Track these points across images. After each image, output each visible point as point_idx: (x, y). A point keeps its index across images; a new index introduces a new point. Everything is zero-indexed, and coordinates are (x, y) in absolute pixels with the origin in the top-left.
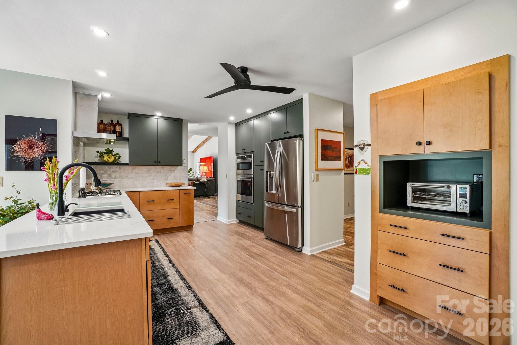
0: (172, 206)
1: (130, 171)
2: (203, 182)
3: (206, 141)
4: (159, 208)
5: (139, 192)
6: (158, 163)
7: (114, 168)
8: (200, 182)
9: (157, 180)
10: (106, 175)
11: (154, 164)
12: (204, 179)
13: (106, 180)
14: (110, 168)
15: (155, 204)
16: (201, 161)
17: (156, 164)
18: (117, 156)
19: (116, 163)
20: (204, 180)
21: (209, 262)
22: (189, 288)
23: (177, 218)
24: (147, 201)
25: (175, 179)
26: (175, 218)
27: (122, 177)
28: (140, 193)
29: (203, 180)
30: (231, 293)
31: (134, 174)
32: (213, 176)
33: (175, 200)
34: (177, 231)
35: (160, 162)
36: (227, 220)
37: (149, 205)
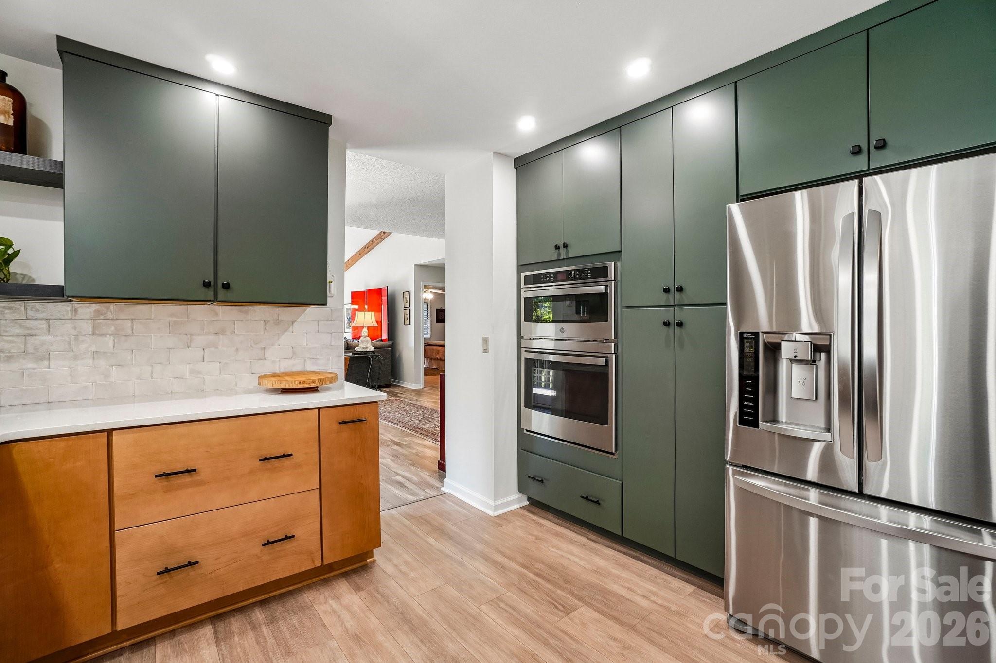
0: (283, 481)
1: (86, 326)
2: (362, 353)
3: (366, 250)
4: (223, 498)
5: (109, 432)
6: (221, 293)
8: (354, 353)
9: (220, 362)
11: (203, 293)
12: (364, 345)
15: (201, 484)
16: (354, 300)
17: (210, 295)
20: (367, 347)
23: (307, 530)
24: (156, 476)
25: (294, 355)
26: (297, 532)
27: (41, 356)
28: (115, 437)
29: (363, 348)
31: (110, 341)
32: (385, 336)
33: (298, 457)
34: (310, 582)
35: (226, 287)
36: (492, 503)
37: (167, 490)
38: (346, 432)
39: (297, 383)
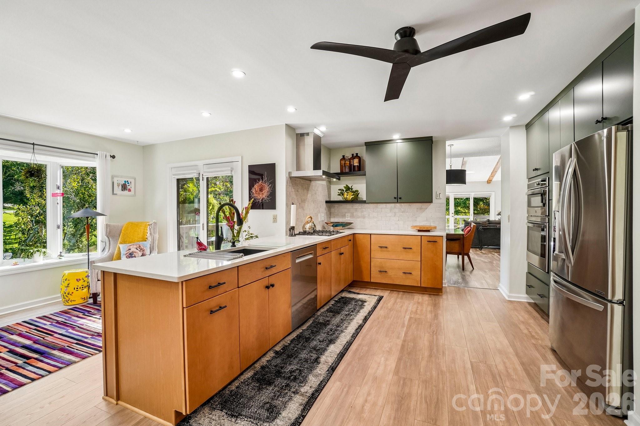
0: (409, 256)
1: (372, 210)
4: (393, 257)
5: (371, 234)
7: (356, 206)
9: (403, 221)
10: (349, 214)
11: (394, 200)
13: (349, 219)
14: (353, 207)
15: (389, 251)
17: (396, 201)
18: (356, 193)
19: (356, 200)
21: (400, 348)
22: (332, 369)
23: (416, 273)
24: (379, 247)
25: (427, 220)
26: (413, 273)
27: (364, 217)
30: (363, 407)
31: (377, 214)
33: (414, 249)
34: (419, 292)
35: (400, 198)
36: (508, 294)
37: (381, 251)
38: (430, 245)
39: (419, 228)
